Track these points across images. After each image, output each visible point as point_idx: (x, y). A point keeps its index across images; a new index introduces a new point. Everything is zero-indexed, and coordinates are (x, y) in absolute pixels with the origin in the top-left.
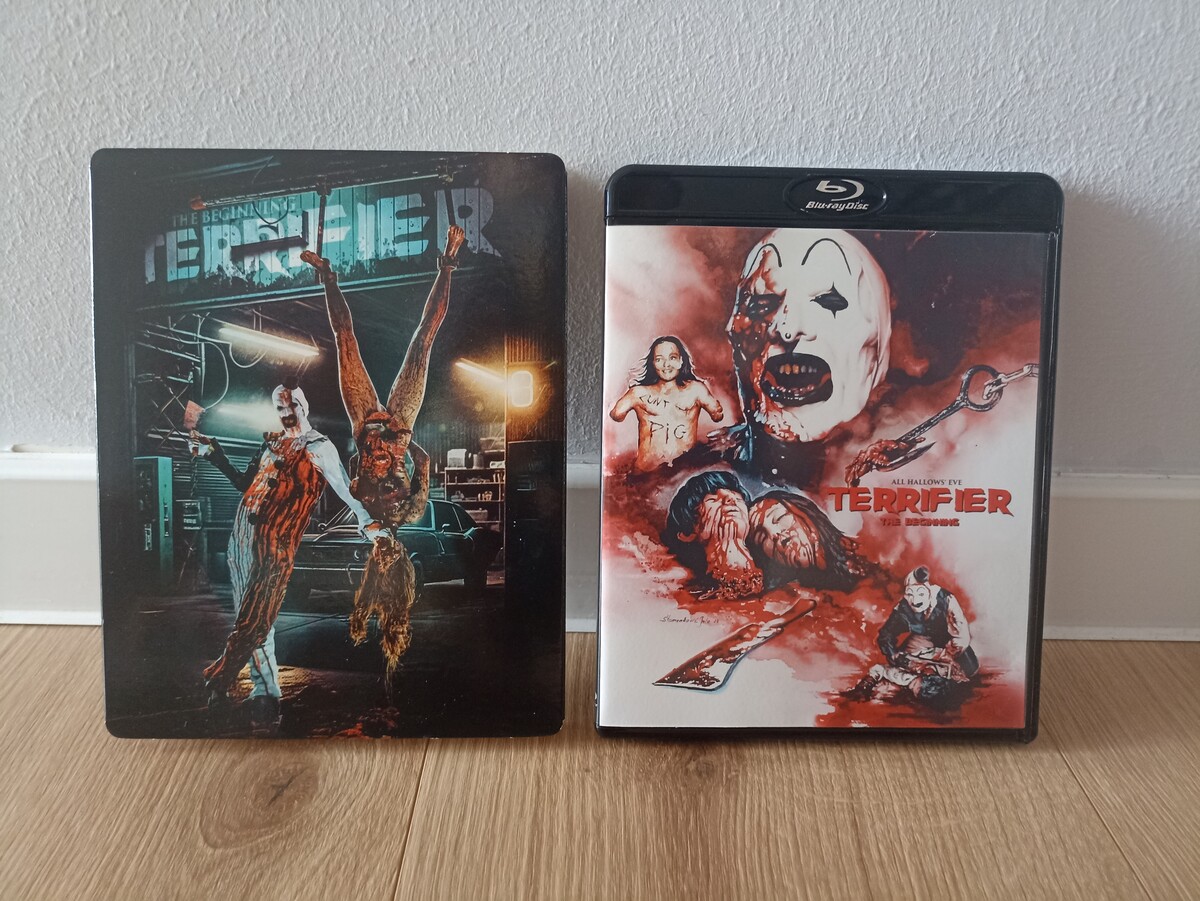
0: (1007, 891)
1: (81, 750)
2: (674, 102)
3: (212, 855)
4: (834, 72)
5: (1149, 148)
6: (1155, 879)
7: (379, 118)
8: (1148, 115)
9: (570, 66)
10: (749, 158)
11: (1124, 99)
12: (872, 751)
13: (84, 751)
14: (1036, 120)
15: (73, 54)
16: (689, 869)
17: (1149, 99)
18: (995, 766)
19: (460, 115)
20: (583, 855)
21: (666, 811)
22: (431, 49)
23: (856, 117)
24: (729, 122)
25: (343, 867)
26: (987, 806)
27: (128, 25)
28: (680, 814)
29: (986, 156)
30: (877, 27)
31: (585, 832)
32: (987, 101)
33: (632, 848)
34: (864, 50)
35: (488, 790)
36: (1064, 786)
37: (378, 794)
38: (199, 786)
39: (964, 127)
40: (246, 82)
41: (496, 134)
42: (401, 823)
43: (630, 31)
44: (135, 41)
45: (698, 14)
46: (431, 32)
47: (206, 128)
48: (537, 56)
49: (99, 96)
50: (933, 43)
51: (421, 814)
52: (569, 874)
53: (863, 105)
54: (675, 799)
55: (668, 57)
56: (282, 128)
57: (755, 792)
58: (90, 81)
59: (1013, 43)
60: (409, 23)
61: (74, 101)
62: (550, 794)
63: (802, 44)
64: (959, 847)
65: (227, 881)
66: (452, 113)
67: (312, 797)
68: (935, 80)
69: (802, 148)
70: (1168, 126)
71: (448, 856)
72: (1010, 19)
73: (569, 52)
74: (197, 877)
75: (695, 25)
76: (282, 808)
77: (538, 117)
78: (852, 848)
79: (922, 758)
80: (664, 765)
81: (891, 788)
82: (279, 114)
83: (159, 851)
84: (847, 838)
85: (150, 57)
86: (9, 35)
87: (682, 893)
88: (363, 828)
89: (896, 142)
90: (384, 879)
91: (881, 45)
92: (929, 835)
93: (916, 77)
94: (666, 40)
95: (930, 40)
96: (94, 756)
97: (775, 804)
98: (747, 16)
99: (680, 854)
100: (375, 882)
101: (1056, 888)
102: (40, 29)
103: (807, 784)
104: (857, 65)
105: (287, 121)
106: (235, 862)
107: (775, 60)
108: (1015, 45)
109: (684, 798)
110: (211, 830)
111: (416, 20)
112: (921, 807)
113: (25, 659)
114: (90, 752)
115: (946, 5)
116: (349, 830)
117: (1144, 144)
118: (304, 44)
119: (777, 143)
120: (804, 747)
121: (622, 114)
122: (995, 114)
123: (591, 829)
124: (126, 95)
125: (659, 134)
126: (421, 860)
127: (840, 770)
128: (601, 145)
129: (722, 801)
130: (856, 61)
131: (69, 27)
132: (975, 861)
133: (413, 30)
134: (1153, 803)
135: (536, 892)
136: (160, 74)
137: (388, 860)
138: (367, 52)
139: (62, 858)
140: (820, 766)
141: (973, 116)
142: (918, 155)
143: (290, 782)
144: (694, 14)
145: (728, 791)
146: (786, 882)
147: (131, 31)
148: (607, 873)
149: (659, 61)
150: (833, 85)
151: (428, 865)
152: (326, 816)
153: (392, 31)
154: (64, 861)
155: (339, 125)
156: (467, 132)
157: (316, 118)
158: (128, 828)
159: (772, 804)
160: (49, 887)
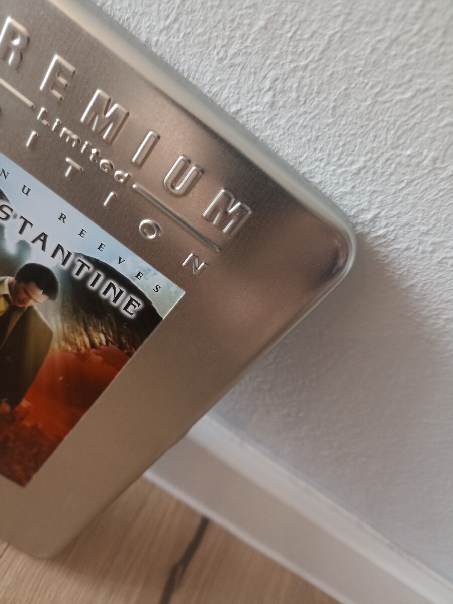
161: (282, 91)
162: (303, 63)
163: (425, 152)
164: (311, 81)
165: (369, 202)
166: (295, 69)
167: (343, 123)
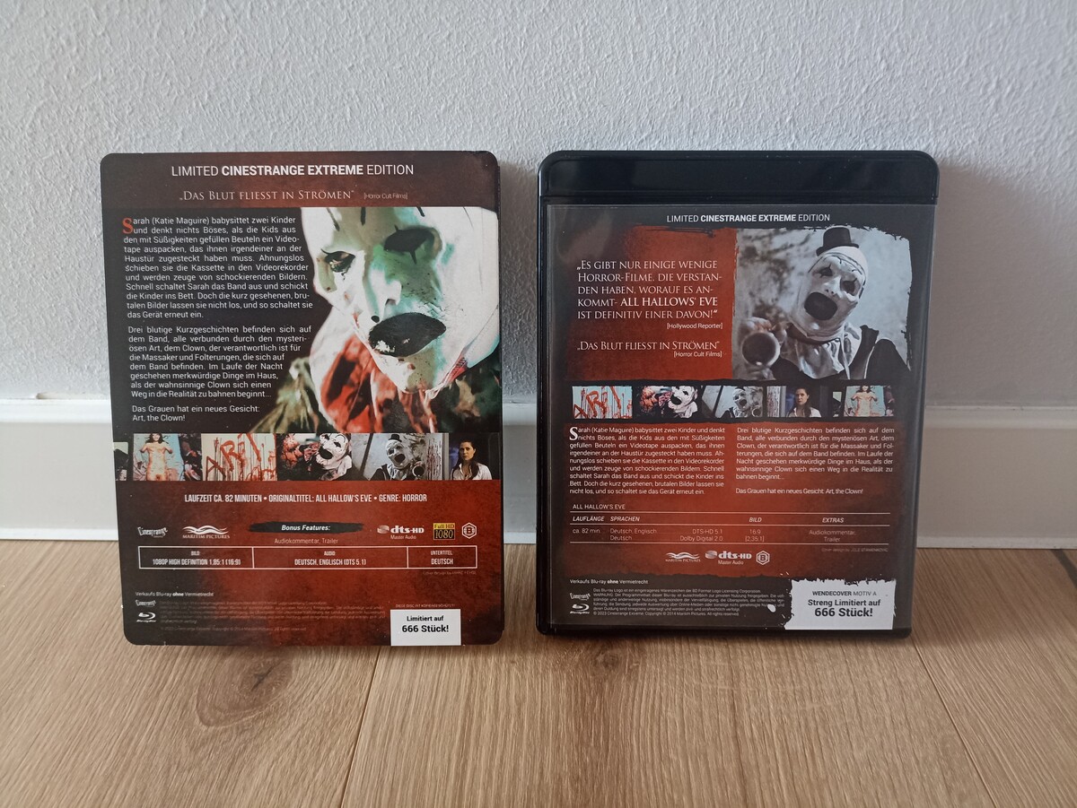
0: (856, 763)
1: (101, 645)
2: (578, 96)
3: (206, 731)
4: (716, 67)
5: (999, 125)
6: (983, 755)
7: (326, 116)
8: (998, 96)
9: (487, 68)
10: (645, 142)
11: (976, 82)
12: (753, 646)
13: (104, 647)
14: (898, 102)
15: (67, 68)
16: (592, 745)
17: (998, 82)
18: (857, 659)
19: (395, 111)
20: (506, 732)
21: (576, 696)
22: (368, 56)
23: (737, 105)
24: (626, 111)
25: (311, 741)
26: (847, 692)
27: (111, 43)
28: (588, 699)
29: (854, 135)
30: (753, 26)
31: (508, 713)
32: (853, 87)
33: (546, 726)
34: (742, 46)
35: (430, 678)
36: (916, 675)
37: (340, 681)
38: (196, 674)
39: (833, 111)
40: (212, 88)
41: (426, 127)
42: (358, 705)
43: (538, 36)
44: (118, 57)
45: (595, 20)
46: (367, 41)
47: (181, 128)
48: (458, 60)
49: (91, 104)
50: (803, 39)
51: (375, 698)
52: (493, 747)
53: (743, 94)
54: (584, 687)
55: (571, 58)
56: (244, 127)
57: (652, 680)
58: (82, 91)
59: (875, 36)
60: (347, 34)
61: (69, 108)
62: (481, 682)
63: (687, 43)
64: (820, 727)
65: (218, 753)
66: (388, 110)
67: (286, 684)
68: (807, 70)
69: (691, 132)
70: (1016, 105)
71: (396, 733)
72: (872, 16)
73: (485, 56)
74: (194, 749)
75: (593, 29)
76: (262, 693)
77: (461, 112)
78: (729, 726)
79: (796, 652)
80: (577, 657)
81: (767, 677)
82: (241, 115)
83: (163, 729)
84: (725, 719)
85: (130, 70)
86: (12, 53)
87: (585, 764)
88: (327, 710)
89: (773, 126)
90: (343, 752)
91: (757, 43)
92: (795, 716)
93: (789, 69)
94: (569, 43)
95: (801, 36)
96: (111, 650)
97: (668, 690)
98: (639, 20)
99: (585, 731)
100: (336, 753)
101: (898, 762)
102: (38, 49)
103: (696, 674)
104: (737, 60)
105: (248, 121)
106: (225, 737)
107: (665, 58)
108: (877, 38)
109: (592, 685)
110: (206, 710)
111: (353, 32)
112: (790, 693)
113: (55, 570)
114: (108, 648)
115: (814, 4)
116: (316, 712)
117: (994, 122)
118: (259, 55)
119: (669, 129)
120: (696, 642)
121: (534, 107)
122: (861, 98)
123: (513, 711)
124: (112, 102)
125: (566, 124)
126: (373, 737)
127: (725, 662)
128: (516, 134)
129: (624, 687)
130: (736, 56)
131: (62, 47)
132: (831, 738)
133: (351, 40)
134: (990, 690)
135: (466, 761)
136: (140, 84)
137: (346, 736)
138: (313, 60)
139: (88, 733)
140: (709, 659)
141: (840, 102)
142: (793, 136)
143: (269, 671)
144: (592, 20)
145: (629, 678)
146: (672, 755)
147: (114, 48)
148: (524, 747)
149: (564, 62)
150: (716, 77)
151: (379, 740)
152: (298, 700)
153: (333, 43)
154: (89, 736)
155: (292, 123)
156: (401, 126)
157: (273, 118)
158: (139, 710)
159: (665, 690)
160: (78, 756)
161: (890, 54)
162: (895, 28)
163: (1001, 17)
164: (906, 35)
165: (987, 76)
166: (892, 36)
167: (939, 42)
